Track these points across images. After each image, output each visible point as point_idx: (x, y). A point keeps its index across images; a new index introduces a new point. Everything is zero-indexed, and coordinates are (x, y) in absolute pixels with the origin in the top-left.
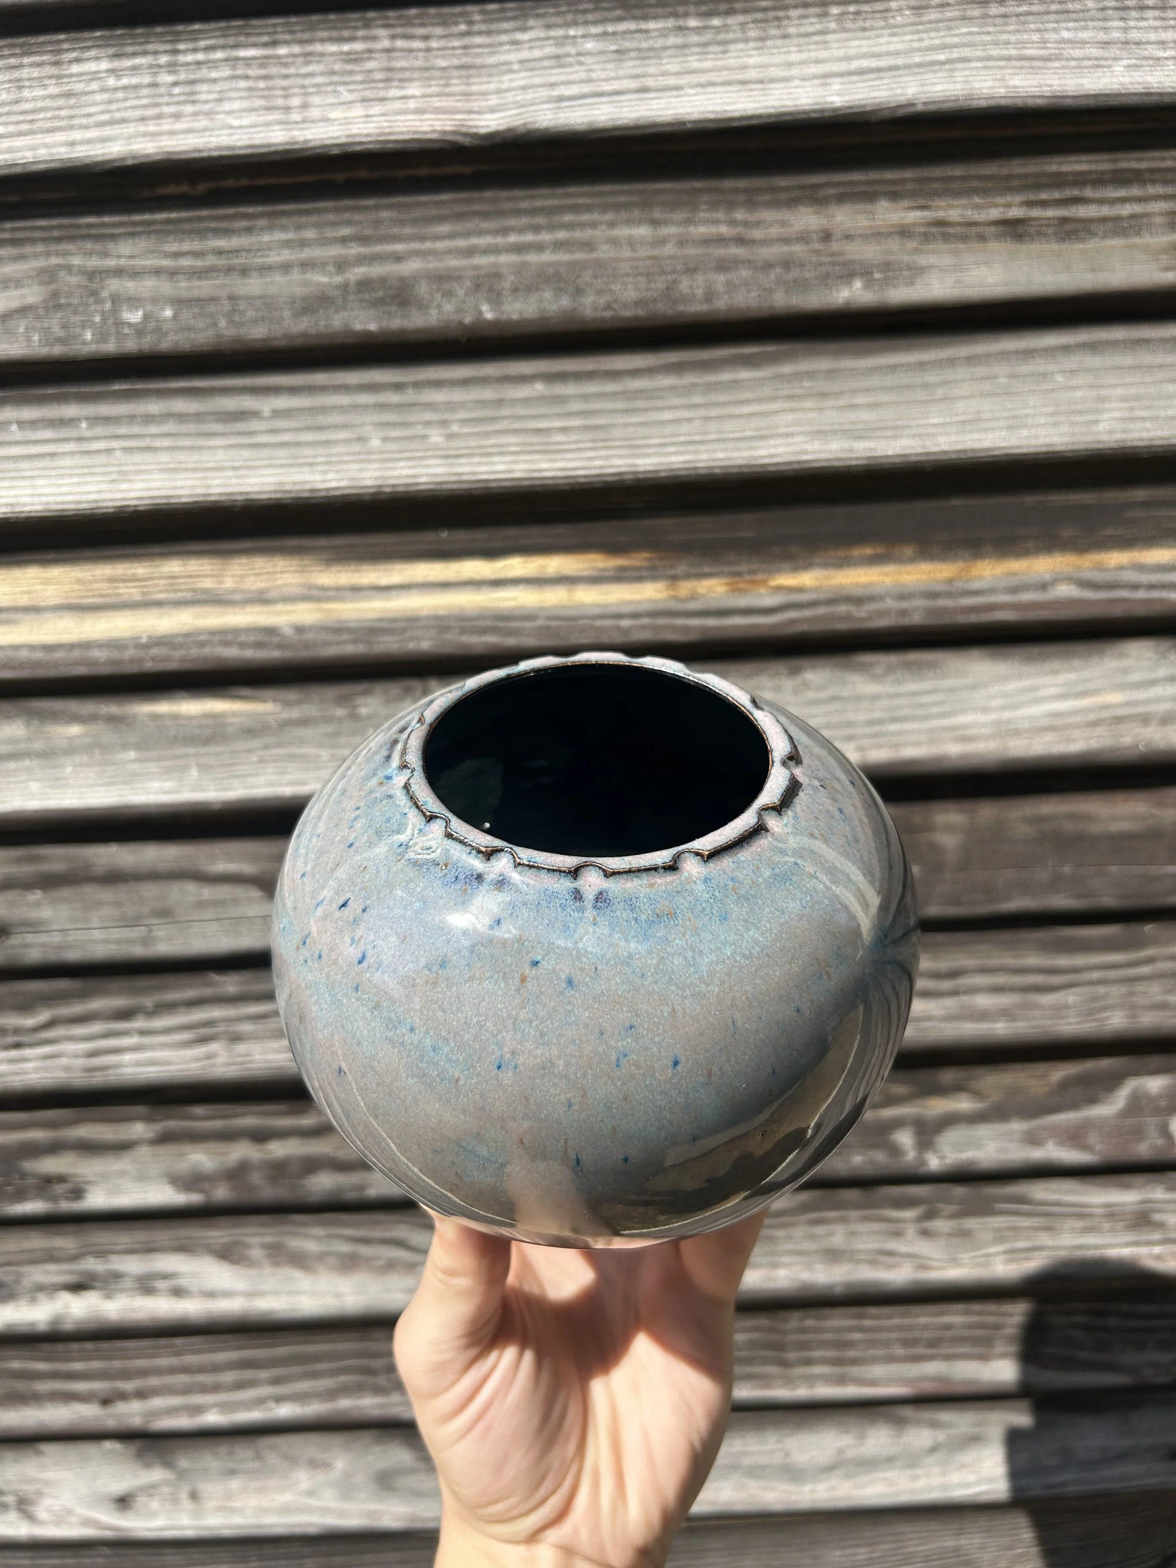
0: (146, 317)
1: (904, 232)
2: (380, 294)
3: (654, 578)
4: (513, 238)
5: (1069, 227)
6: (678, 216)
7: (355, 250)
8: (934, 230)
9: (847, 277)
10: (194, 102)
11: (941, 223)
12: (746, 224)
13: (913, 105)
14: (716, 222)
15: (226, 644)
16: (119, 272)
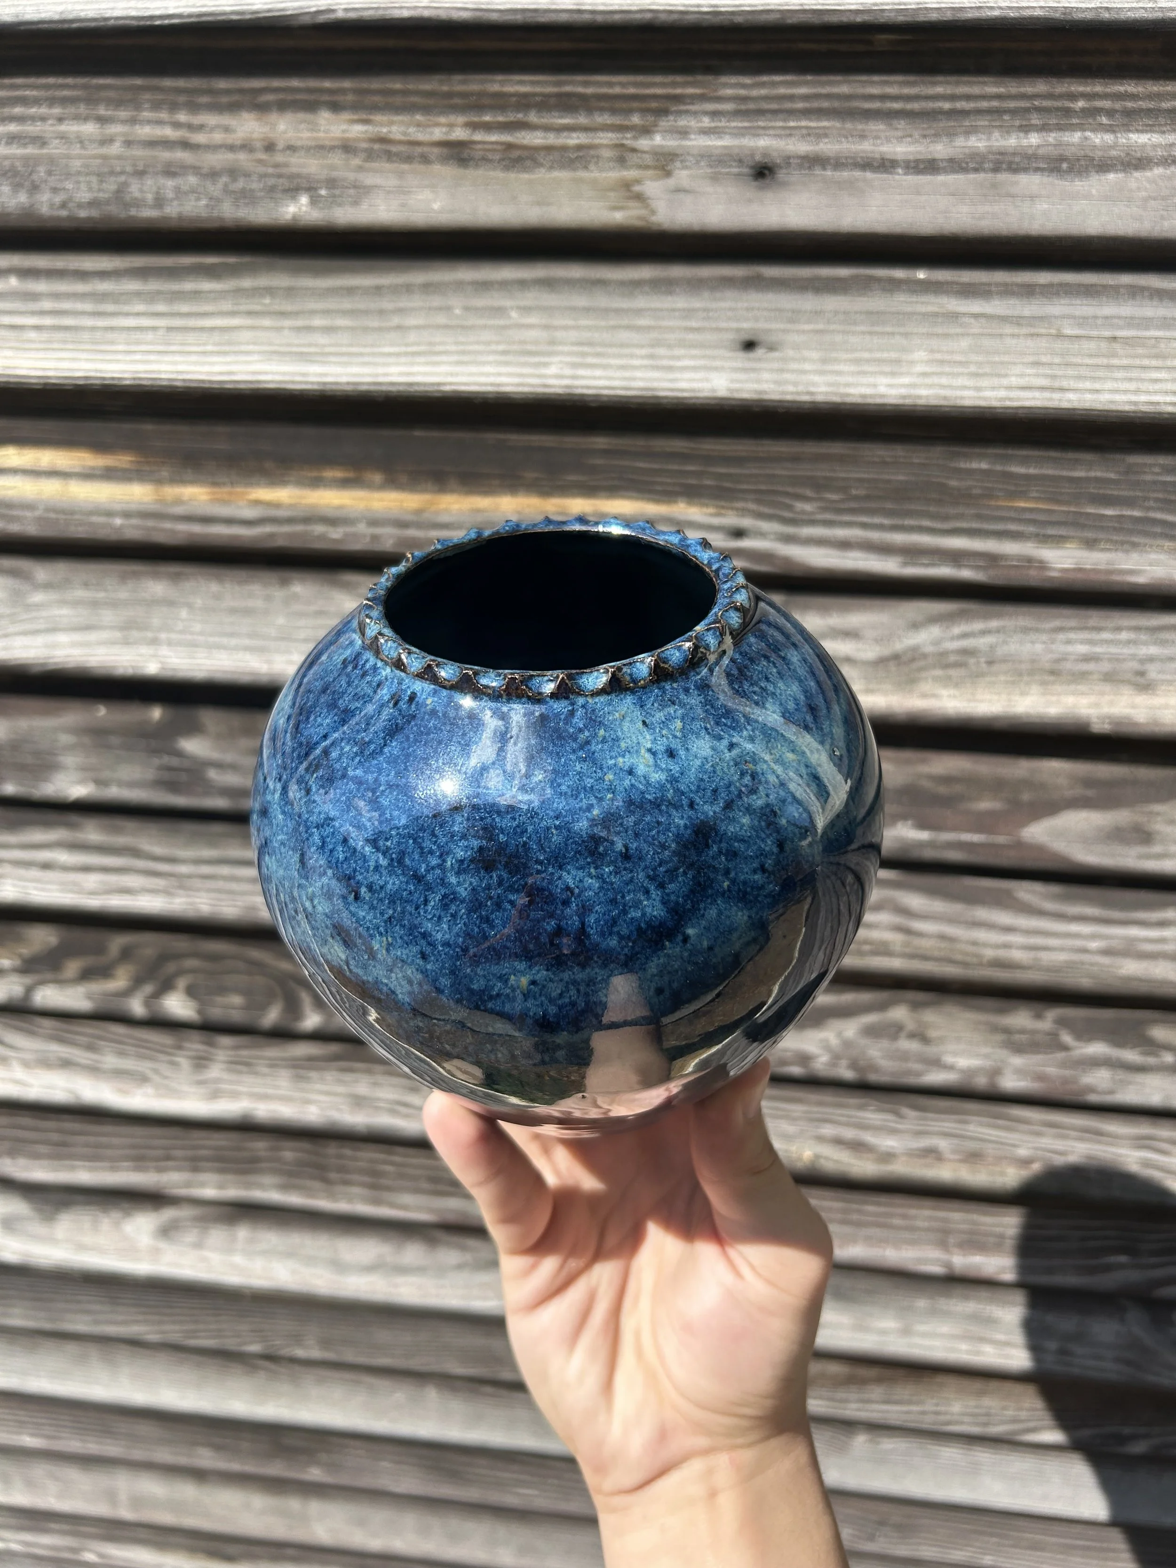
1: (347, 147)
3: (140, 480)
5: (516, 154)
6: (123, 114)
8: (377, 146)
9: (293, 192)
11: (383, 140)
12: (190, 127)
13: (333, 11)
14: (160, 122)
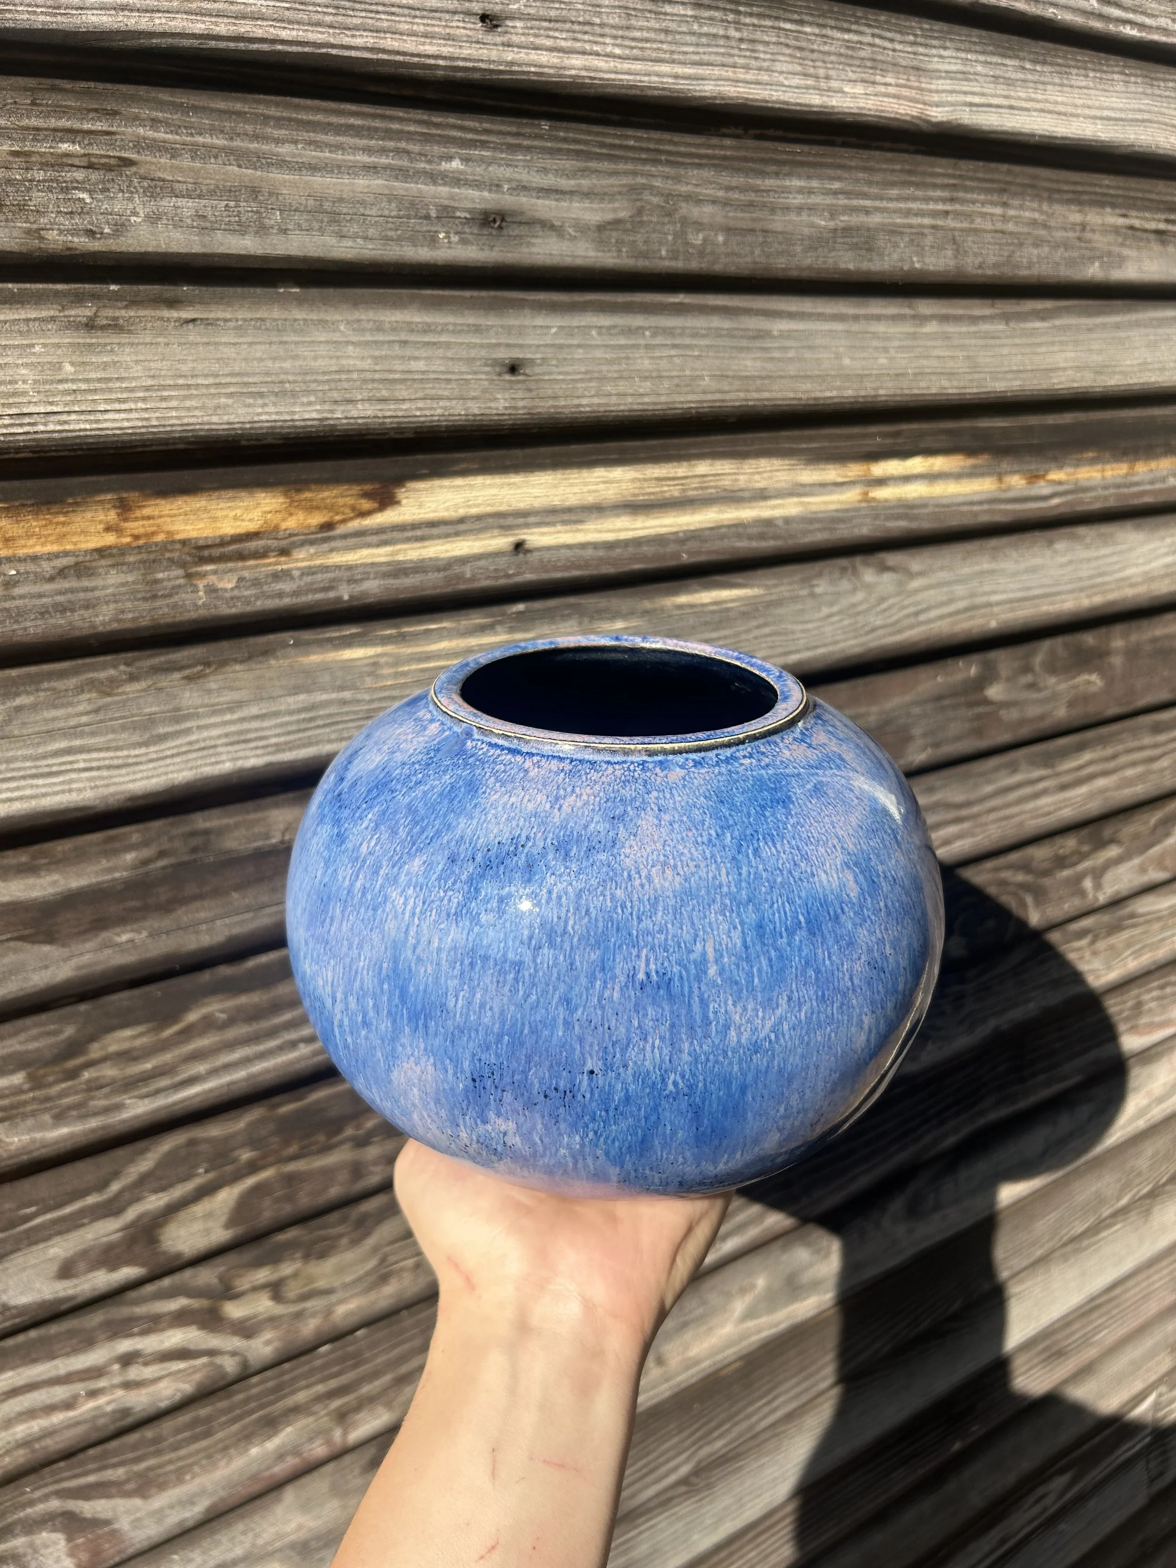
0: (705, 240)
2: (855, 240)
3: (989, 474)
4: (932, 206)
6: (1016, 200)
7: (842, 201)
9: (1093, 259)
10: (756, 58)
12: (1048, 213)
14: (1033, 210)
15: (739, 536)
16: (688, 198)
